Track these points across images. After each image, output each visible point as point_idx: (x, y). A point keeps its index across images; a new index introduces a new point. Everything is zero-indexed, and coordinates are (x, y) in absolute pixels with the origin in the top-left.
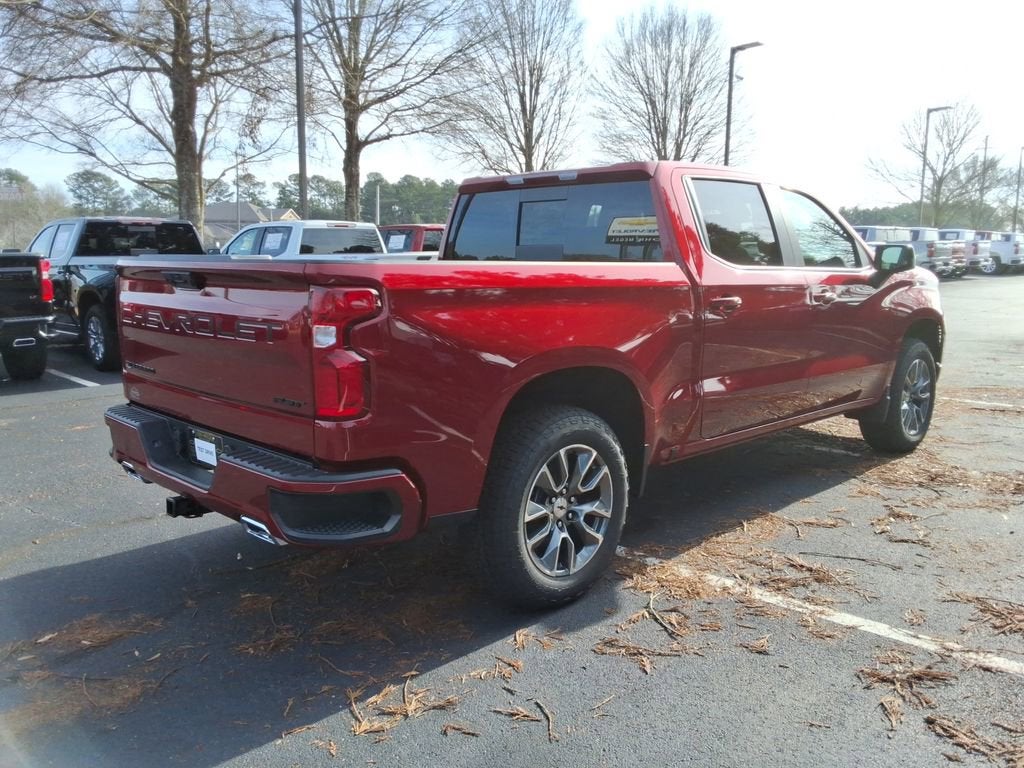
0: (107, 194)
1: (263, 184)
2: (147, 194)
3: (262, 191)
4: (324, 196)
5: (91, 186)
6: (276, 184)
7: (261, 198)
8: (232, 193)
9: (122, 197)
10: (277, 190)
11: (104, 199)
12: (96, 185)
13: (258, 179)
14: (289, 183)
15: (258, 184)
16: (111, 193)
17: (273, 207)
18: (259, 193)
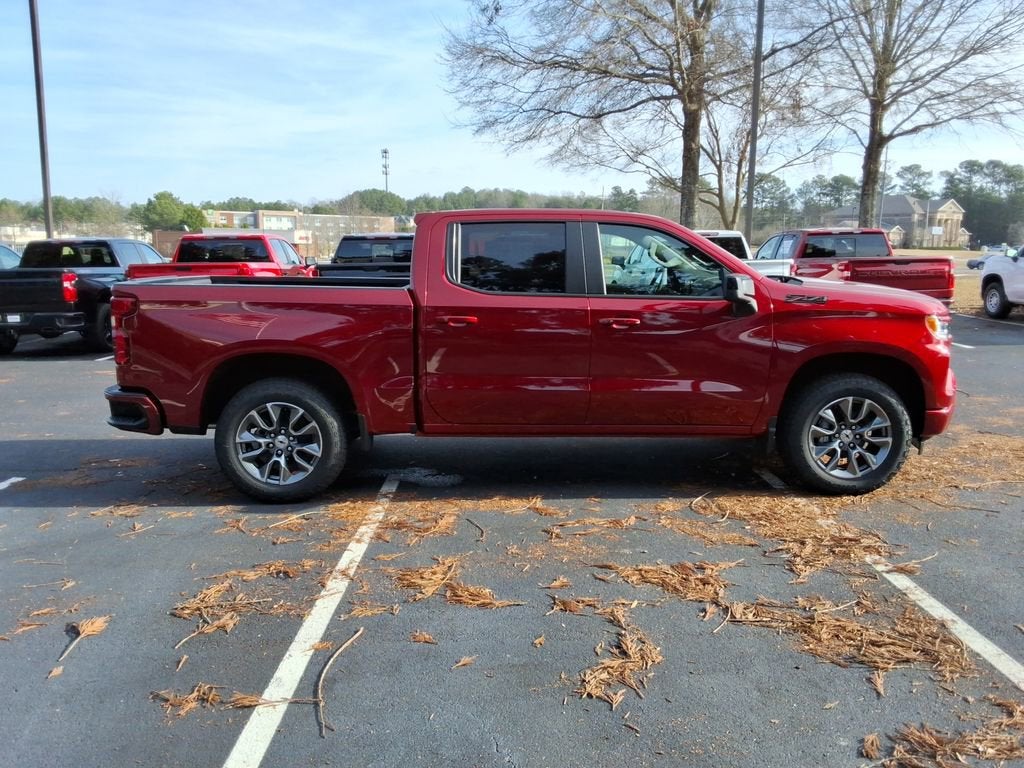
0: (774, 193)
1: (930, 174)
2: (811, 192)
3: (929, 180)
4: (999, 182)
5: (761, 187)
6: (942, 173)
7: (927, 189)
8: (895, 186)
9: (787, 195)
10: (944, 179)
11: (771, 198)
12: (766, 186)
13: (924, 169)
14: (959, 170)
15: (923, 174)
16: (778, 192)
17: (937, 198)
18: (924, 184)
